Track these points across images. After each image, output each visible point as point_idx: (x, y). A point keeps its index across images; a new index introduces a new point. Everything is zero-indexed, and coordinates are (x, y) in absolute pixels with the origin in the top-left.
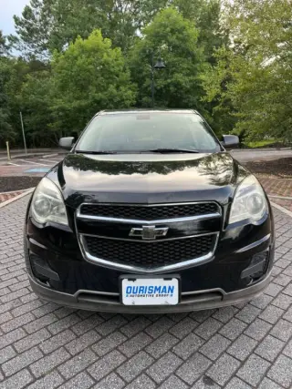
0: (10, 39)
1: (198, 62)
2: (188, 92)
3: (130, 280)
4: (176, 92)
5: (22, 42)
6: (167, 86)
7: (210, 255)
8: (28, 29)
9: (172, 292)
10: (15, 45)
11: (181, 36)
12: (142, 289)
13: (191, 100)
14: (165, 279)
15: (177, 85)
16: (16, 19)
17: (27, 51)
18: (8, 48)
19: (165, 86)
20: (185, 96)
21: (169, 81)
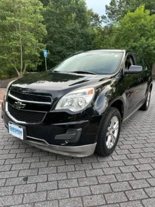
0: (102, 17)
3: (10, 123)
5: (108, 18)
8: (111, 11)
10: (104, 20)
12: (13, 129)
14: (19, 127)
16: (106, 7)
17: (109, 23)
18: (100, 22)
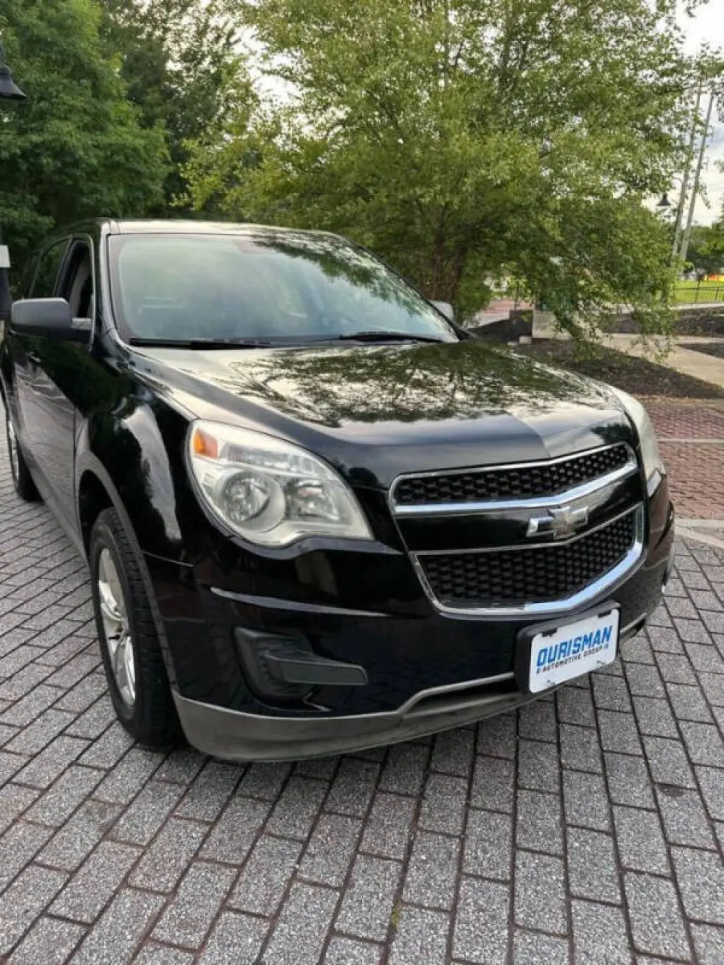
1: (108, 96)
2: (92, 174)
3: (545, 634)
4: (59, 171)
6: (30, 154)
7: (638, 547)
9: (608, 638)
11: (51, 12)
12: (563, 648)
13: (106, 198)
14: (601, 615)
15: (61, 152)
19: (25, 154)
20: (85, 186)
21: (35, 138)
